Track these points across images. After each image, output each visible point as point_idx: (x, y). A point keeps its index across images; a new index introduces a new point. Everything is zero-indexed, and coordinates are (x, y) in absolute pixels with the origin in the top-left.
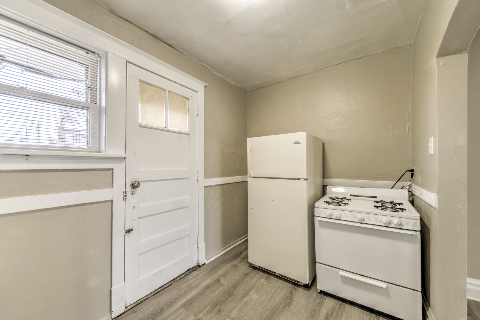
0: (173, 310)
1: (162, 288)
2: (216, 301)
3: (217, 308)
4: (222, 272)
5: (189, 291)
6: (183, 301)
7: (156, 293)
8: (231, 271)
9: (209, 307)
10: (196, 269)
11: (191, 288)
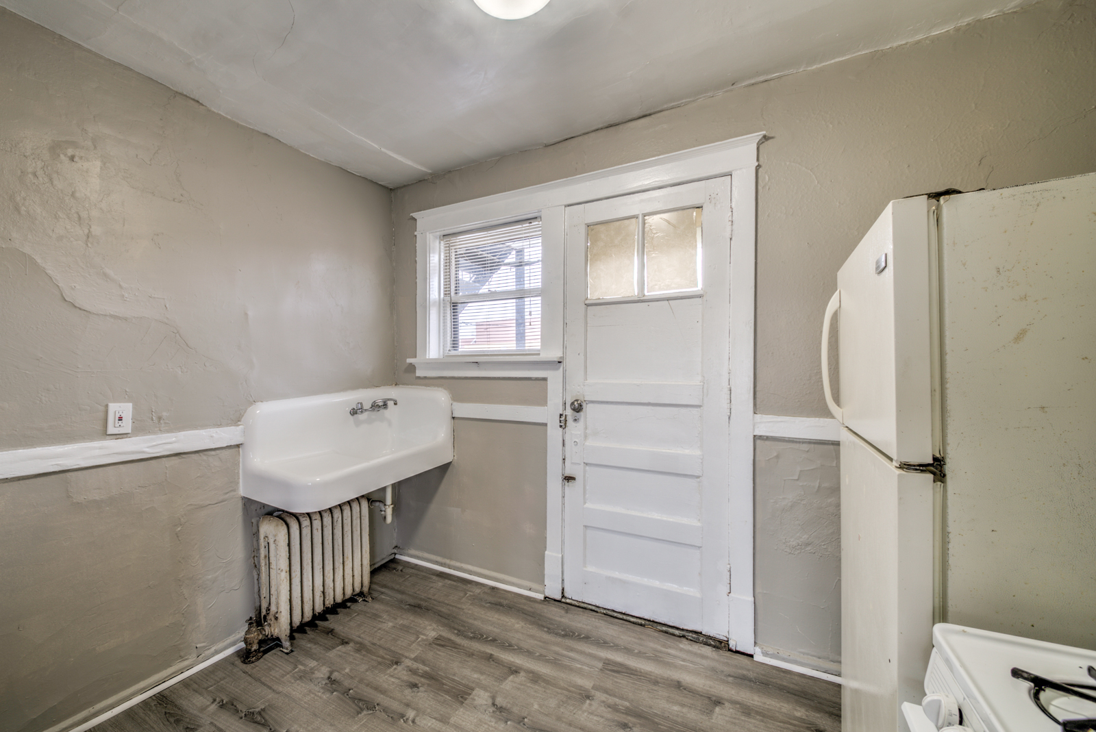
0: (593, 652)
1: (625, 617)
2: (647, 712)
3: (630, 720)
4: (756, 703)
5: (649, 658)
6: (618, 657)
7: (610, 615)
8: (780, 722)
9: (627, 704)
10: (714, 647)
11: (656, 658)
